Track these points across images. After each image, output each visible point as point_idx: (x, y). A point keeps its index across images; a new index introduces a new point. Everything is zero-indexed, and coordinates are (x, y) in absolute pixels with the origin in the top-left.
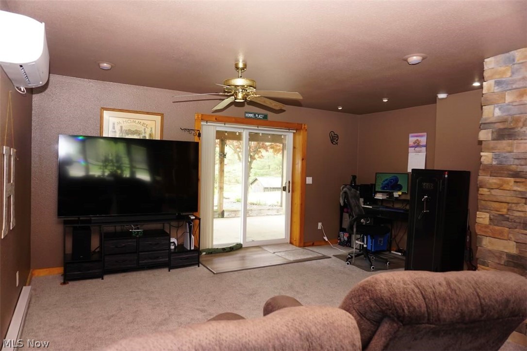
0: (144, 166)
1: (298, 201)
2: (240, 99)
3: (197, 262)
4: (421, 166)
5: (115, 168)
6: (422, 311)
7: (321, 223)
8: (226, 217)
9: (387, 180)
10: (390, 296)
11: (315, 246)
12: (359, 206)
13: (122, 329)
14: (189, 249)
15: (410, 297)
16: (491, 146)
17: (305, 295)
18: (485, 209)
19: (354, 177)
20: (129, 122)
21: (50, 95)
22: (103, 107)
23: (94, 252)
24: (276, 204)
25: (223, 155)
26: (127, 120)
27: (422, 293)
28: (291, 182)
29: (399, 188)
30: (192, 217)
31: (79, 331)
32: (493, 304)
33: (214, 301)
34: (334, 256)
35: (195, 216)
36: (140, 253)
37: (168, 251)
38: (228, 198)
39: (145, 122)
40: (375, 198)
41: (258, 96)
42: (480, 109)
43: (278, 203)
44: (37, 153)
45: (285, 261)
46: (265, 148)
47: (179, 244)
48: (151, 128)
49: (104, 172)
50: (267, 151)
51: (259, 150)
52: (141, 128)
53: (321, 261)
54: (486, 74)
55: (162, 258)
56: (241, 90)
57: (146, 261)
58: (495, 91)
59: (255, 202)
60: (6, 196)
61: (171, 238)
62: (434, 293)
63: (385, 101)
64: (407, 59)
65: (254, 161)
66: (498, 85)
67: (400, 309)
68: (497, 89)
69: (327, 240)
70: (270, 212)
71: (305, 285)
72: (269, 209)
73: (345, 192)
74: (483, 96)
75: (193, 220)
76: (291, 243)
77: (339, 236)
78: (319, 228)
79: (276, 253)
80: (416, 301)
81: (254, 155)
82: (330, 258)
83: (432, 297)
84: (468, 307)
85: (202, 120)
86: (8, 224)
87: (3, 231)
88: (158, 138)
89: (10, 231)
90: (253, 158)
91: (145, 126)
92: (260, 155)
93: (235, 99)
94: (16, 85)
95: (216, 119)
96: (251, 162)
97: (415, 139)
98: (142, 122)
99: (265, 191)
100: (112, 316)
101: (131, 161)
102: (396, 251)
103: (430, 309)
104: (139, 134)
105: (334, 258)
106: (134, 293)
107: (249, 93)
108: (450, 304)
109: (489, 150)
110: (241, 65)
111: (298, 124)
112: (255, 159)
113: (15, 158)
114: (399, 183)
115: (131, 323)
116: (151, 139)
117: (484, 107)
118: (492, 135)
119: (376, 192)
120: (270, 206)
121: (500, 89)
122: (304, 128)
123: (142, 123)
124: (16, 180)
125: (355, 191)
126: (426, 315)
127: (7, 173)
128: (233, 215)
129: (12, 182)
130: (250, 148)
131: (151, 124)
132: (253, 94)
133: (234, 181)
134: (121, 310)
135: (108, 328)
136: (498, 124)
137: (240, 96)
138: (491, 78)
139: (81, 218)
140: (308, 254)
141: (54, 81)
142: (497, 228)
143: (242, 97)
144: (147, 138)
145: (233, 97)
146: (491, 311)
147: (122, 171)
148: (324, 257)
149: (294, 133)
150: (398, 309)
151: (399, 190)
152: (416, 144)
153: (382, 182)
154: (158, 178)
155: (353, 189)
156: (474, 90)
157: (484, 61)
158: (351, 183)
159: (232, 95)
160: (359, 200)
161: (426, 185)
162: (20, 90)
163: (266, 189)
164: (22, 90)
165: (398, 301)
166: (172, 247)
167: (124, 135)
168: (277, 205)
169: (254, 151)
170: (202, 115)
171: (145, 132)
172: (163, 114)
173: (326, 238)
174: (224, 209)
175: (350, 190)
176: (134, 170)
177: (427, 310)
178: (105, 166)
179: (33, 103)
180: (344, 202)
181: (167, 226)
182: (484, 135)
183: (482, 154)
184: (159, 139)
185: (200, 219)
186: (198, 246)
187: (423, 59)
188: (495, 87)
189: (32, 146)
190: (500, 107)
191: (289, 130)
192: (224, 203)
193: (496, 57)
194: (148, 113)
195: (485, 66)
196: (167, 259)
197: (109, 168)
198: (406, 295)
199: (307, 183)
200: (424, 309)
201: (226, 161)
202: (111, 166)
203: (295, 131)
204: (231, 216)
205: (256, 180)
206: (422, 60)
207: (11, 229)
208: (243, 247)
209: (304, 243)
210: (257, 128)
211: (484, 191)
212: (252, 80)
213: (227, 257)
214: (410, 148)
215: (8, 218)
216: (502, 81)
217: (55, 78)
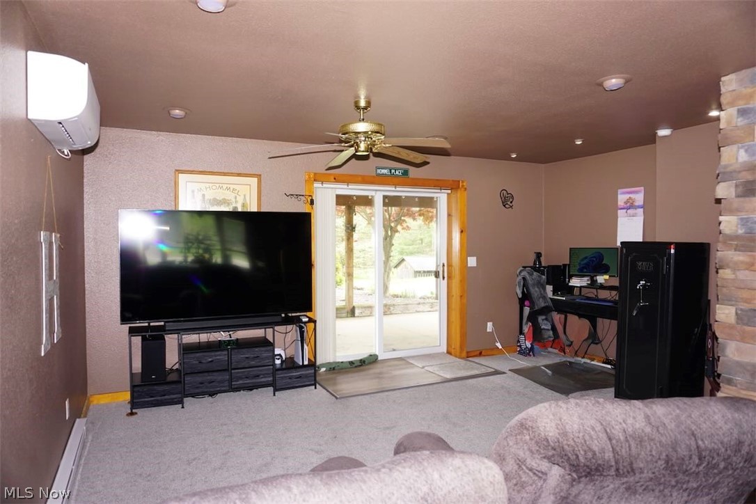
0: (241, 248)
1: (456, 291)
2: (363, 151)
3: (313, 382)
4: (637, 237)
5: (201, 251)
6: (606, 457)
7: (491, 323)
8: (358, 317)
9: (586, 258)
10: (558, 436)
11: (484, 356)
12: (544, 297)
13: (206, 478)
14: (301, 364)
15: (587, 437)
16: (735, 205)
17: (465, 428)
18: (729, 301)
19: (539, 255)
20: (214, 188)
21: (107, 156)
22: (177, 168)
23: (171, 369)
24: (429, 295)
25: (350, 228)
26: (211, 185)
27: (606, 431)
28: (446, 265)
29: (604, 270)
30: (305, 319)
31: (149, 481)
32: (716, 447)
33: (335, 437)
34: (510, 370)
35: (307, 317)
36: (233, 371)
37: (272, 367)
38: (362, 289)
39: (235, 187)
40: (570, 284)
41: (387, 145)
42: (717, 150)
43: (432, 293)
44: (91, 236)
45: (439, 380)
46: (412, 216)
47: (288, 356)
48: (245, 196)
49: (186, 257)
50: (414, 219)
51: (402, 218)
52: (230, 196)
53: (491, 378)
54: (723, 100)
55: (265, 377)
56: (363, 139)
57: (241, 382)
58: (739, 124)
59: (400, 293)
60: (46, 297)
61: (276, 349)
62: (624, 431)
63: (579, 142)
64: (602, 83)
65: (397, 234)
66: (742, 115)
67: (572, 455)
68: (741, 122)
69: (500, 347)
70: (421, 308)
71: (465, 413)
72: (419, 304)
73: (524, 279)
74: (720, 133)
75: (305, 323)
76: (449, 352)
77: (519, 341)
78: (488, 330)
79: (426, 368)
80: (598, 444)
81: (396, 226)
82: (504, 373)
83: (622, 438)
84: (676, 451)
85: (315, 180)
86: (50, 336)
87: (43, 346)
88: (254, 209)
89: (53, 345)
90: (394, 231)
91: (236, 192)
92: (405, 225)
93: (356, 152)
94: (57, 147)
95: (335, 179)
96: (391, 237)
97: (627, 196)
98: (232, 187)
99: (415, 277)
100: (194, 459)
101: (223, 241)
102: (603, 363)
103: (618, 455)
104: (229, 204)
105: (510, 374)
106: (224, 427)
107: (375, 141)
108: (649, 448)
109: (731, 212)
110: (363, 104)
111: (453, 181)
112: (397, 231)
113: (59, 245)
114: (604, 262)
115: (220, 469)
116: (245, 210)
117: (722, 149)
118: (736, 191)
119: (571, 277)
120: (420, 298)
121: (746, 121)
122: (463, 186)
123: (232, 189)
124: (61, 276)
125: (539, 277)
126: (613, 463)
127: (47, 268)
128: (368, 312)
129: (55, 278)
130: (390, 216)
131: (244, 190)
132: (382, 143)
133: (371, 263)
134: (206, 451)
135: (188, 476)
136: (744, 173)
137: (363, 146)
138: (732, 104)
139: (152, 324)
140: (472, 369)
141: (111, 137)
142: (748, 328)
143: (365, 148)
144: (240, 210)
145: (353, 148)
146: (713, 458)
147: (211, 255)
148: (496, 373)
149: (448, 194)
150: (570, 455)
151: (605, 273)
152: (628, 205)
153: (579, 261)
154: (261, 264)
155: (535, 273)
156: (711, 122)
157: (720, 81)
158: (535, 264)
159: (352, 146)
160: (544, 289)
161: (642, 265)
162: (63, 153)
163: (418, 273)
164: (66, 154)
165: (569, 443)
166: (278, 362)
167: (207, 206)
168: (431, 298)
169: (396, 221)
170: (315, 174)
171: (236, 202)
172: (260, 175)
173: (499, 345)
174: (354, 304)
175: (531, 274)
176: (228, 253)
177: (614, 457)
178: (188, 249)
179: (85, 168)
180: (523, 292)
181: (270, 331)
182: (724, 190)
183: (721, 218)
184: (256, 210)
185: (315, 322)
186: (313, 360)
187: (627, 82)
188: (738, 118)
189: (85, 226)
190: (746, 147)
191: (441, 189)
192: (354, 295)
193: (738, 73)
194: (239, 175)
195: (722, 88)
196: (271, 379)
197: (193, 251)
198: (581, 434)
199: (469, 265)
200: (609, 455)
201: (356, 236)
202: (196, 248)
203: (449, 191)
204: (364, 314)
205: (403, 260)
206: (625, 83)
207: (55, 342)
208: (379, 359)
209: (468, 352)
210: (394, 189)
211: (726, 274)
212: (379, 124)
213: (356, 374)
214: (619, 211)
215: (50, 327)
216: (748, 108)
217: (112, 133)
